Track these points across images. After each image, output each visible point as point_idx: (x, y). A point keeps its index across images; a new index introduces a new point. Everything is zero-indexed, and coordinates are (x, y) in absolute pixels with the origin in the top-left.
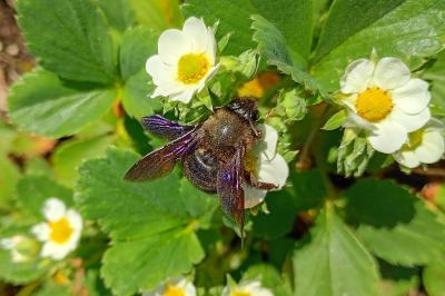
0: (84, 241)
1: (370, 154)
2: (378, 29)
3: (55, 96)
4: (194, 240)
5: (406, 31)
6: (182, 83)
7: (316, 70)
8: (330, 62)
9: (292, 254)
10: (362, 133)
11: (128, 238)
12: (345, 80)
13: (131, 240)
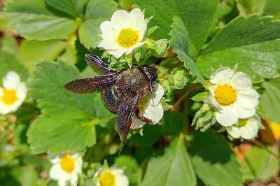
0: (24, 105)
1: (213, 122)
2: (244, 51)
3: (39, 13)
4: (93, 130)
5: (260, 58)
6: (118, 44)
7: (201, 58)
8: (211, 58)
9: (149, 159)
10: (213, 109)
11: (52, 116)
12: (214, 75)
13: (54, 118)
